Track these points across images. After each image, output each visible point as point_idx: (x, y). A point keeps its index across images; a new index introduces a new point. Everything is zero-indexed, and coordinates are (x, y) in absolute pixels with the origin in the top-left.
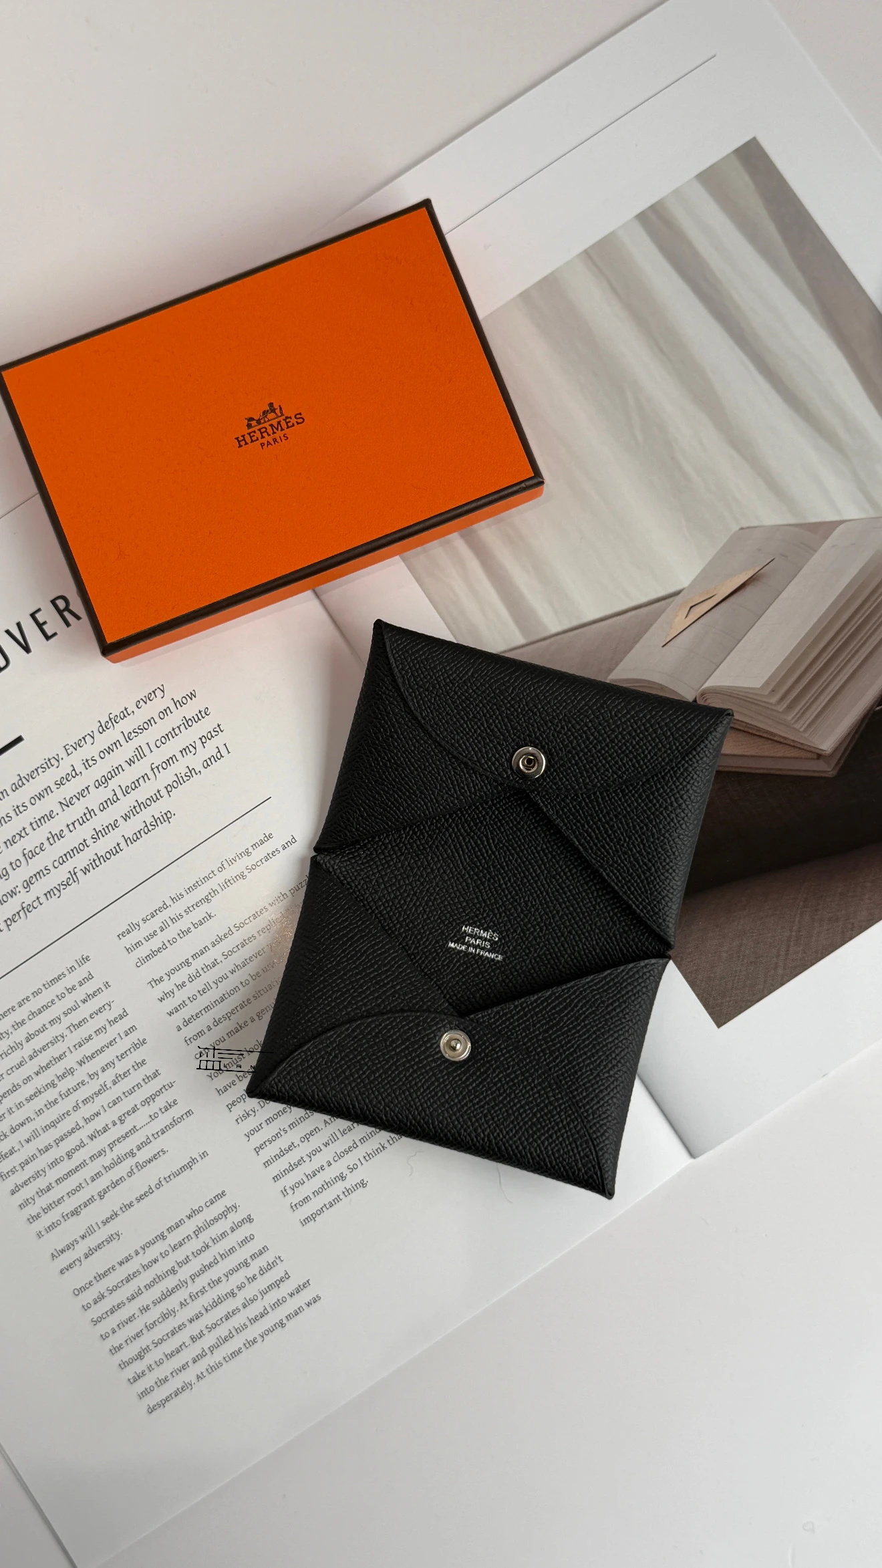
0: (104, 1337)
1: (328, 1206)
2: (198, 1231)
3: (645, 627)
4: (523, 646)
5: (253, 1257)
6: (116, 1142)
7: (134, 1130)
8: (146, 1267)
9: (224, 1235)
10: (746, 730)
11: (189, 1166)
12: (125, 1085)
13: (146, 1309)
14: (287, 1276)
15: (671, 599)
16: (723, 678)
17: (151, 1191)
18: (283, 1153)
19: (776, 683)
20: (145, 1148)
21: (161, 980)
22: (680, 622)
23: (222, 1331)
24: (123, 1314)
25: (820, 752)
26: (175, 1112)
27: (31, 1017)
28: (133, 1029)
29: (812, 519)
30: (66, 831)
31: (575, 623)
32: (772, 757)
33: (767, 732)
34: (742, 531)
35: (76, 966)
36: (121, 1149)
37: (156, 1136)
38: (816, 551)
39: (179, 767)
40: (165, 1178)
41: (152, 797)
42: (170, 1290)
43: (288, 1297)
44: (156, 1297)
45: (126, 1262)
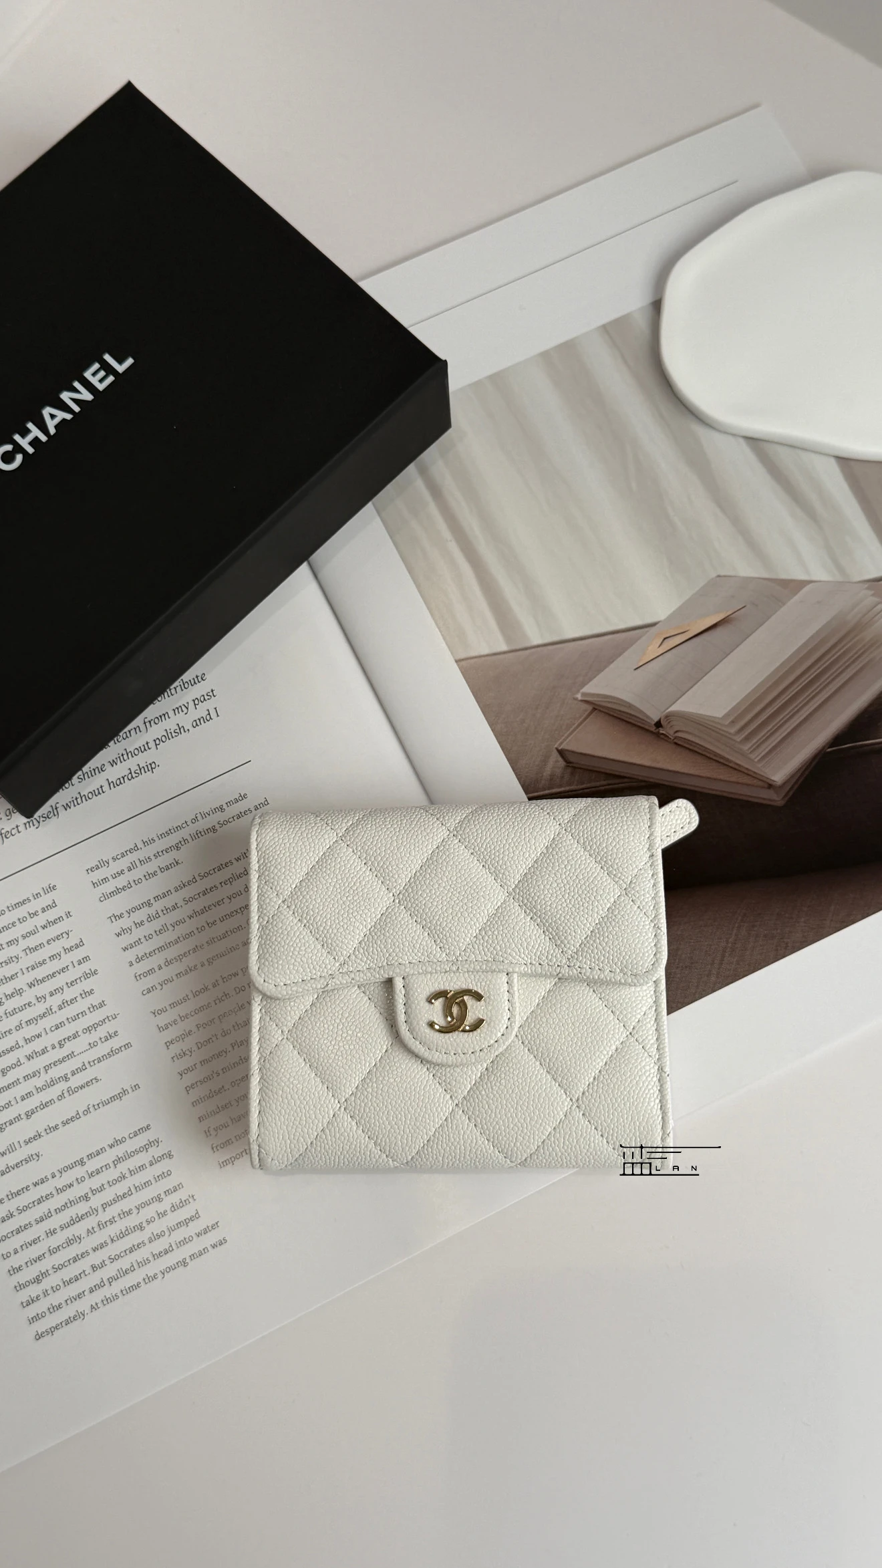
0: (5, 1257)
4: (504, 653)
5: (167, 1192)
6: (52, 1065)
7: (72, 1055)
8: (60, 1191)
9: (142, 1168)
10: (704, 753)
11: (119, 1096)
12: (70, 1011)
13: (52, 1232)
14: (196, 1217)
15: (646, 629)
16: (687, 704)
17: (77, 1116)
18: (212, 1094)
20: (80, 1074)
21: (121, 916)
22: (653, 650)
23: (124, 1263)
24: (27, 1236)
25: (771, 782)
26: (115, 1043)
28: (86, 959)
29: (784, 576)
31: (555, 639)
32: (729, 782)
33: (725, 758)
34: (718, 579)
35: (42, 893)
36: (55, 1072)
37: (92, 1064)
38: (784, 604)
39: (170, 724)
40: (94, 1106)
41: (140, 747)
42: (80, 1217)
43: (195, 1237)
44: (65, 1222)
45: (41, 1183)
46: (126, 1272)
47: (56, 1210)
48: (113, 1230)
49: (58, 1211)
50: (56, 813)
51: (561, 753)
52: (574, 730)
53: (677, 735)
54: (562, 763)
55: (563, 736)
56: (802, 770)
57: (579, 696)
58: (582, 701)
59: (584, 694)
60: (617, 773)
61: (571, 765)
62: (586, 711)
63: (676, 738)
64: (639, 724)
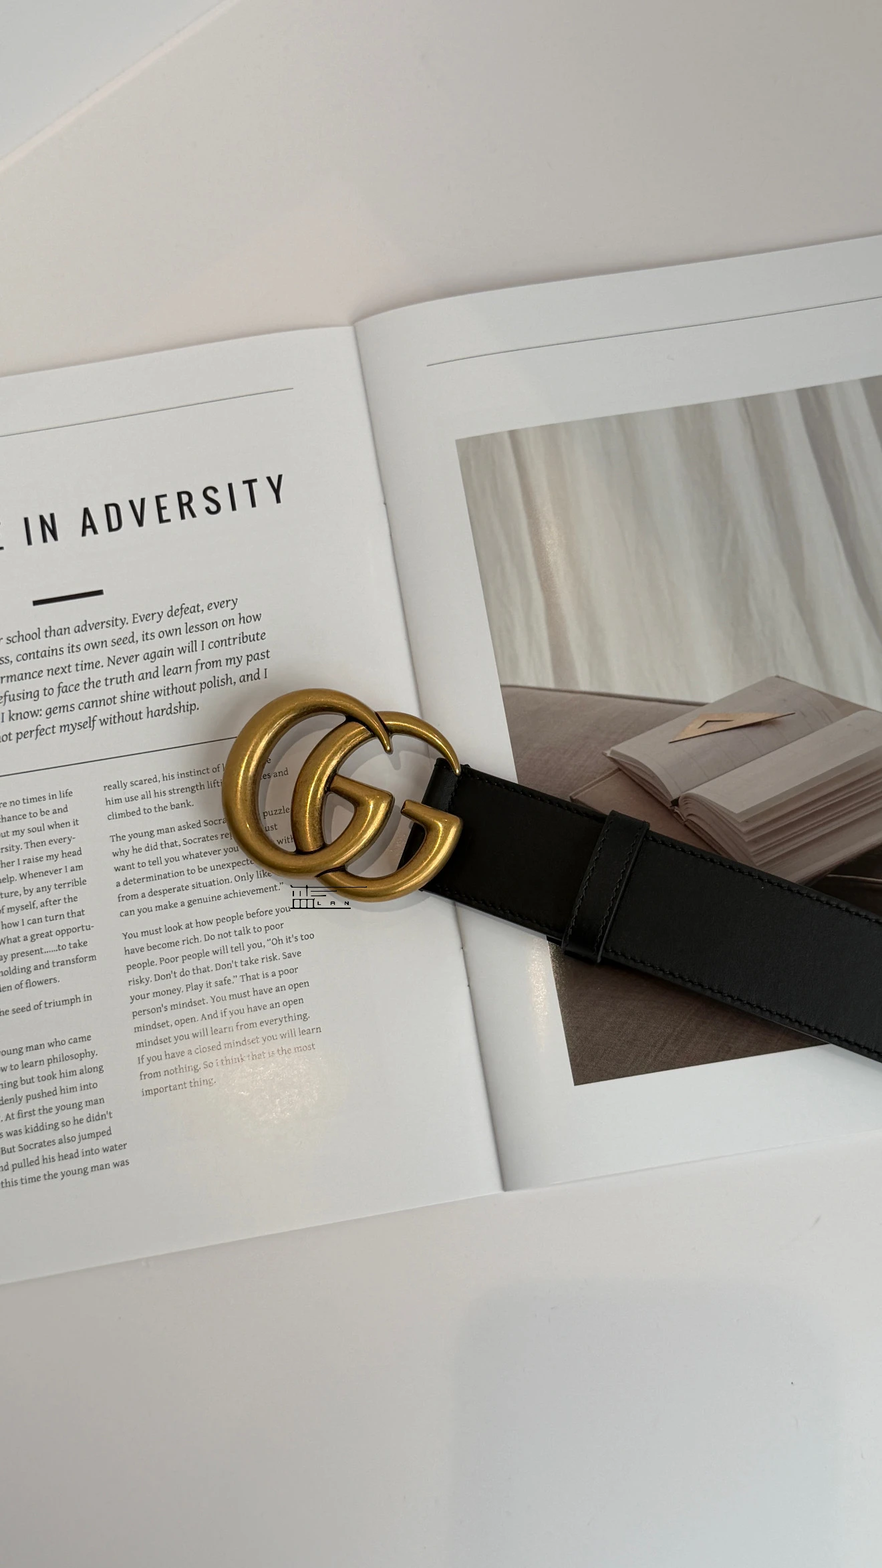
1: (172, 1088)
2: (53, 1060)
3: (661, 720)
5: (88, 1103)
6: (19, 955)
7: (39, 951)
9: (73, 1073)
11: (71, 1002)
12: (51, 911)
14: (108, 1133)
15: (694, 707)
16: (709, 792)
18: (155, 1026)
20: (42, 970)
21: (123, 838)
22: (693, 729)
23: (31, 1155)
26: (82, 952)
28: (80, 867)
29: (840, 695)
30: (103, 682)
31: (603, 690)
34: (777, 679)
35: (58, 796)
36: (21, 962)
37: (55, 964)
39: (219, 672)
40: (45, 1003)
41: (186, 686)
42: (3, 1100)
43: (101, 1151)
46: (30, 1164)
48: (30, 1122)
50: (92, 725)
52: (593, 785)
53: (690, 818)
55: (581, 787)
57: (608, 753)
58: (609, 757)
59: (613, 752)
63: (687, 820)
64: (657, 797)
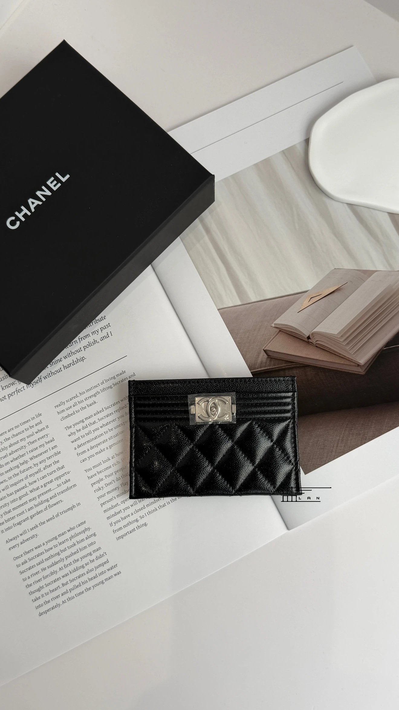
0: (24, 580)
1: (129, 533)
2: (72, 537)
3: (291, 304)
4: (240, 305)
5: (94, 551)
6: (41, 495)
7: (50, 490)
8: (47, 551)
9: (83, 540)
10: (329, 351)
11: (71, 509)
12: (49, 470)
13: (45, 569)
14: (108, 561)
15: (303, 294)
16: (321, 328)
17: (53, 518)
18: (113, 507)
19: (344, 333)
21: (71, 427)
22: (306, 303)
23: (76, 583)
24: (34, 571)
25: (359, 364)
26: (69, 484)
27: (12, 437)
28: (56, 446)
29: (364, 269)
31: (262, 299)
32: (339, 363)
33: (338, 353)
34: (335, 270)
35: (35, 417)
36: (43, 498)
37: (59, 494)
38: (365, 282)
39: (90, 339)
40: (60, 513)
41: (77, 350)
42: (56, 562)
43: (107, 571)
44: (50, 565)
45: (39, 547)
46: (77, 587)
47: (45, 559)
48: (71, 568)
49: (47, 559)
50: (40, 381)
51: (265, 351)
52: (271, 341)
53: (317, 342)
54: (266, 356)
55: (266, 343)
56: (373, 358)
57: (273, 325)
58: (274, 327)
59: (275, 324)
60: (291, 361)
61: (270, 357)
62: (276, 332)
63: (316, 344)
64: (300, 338)
